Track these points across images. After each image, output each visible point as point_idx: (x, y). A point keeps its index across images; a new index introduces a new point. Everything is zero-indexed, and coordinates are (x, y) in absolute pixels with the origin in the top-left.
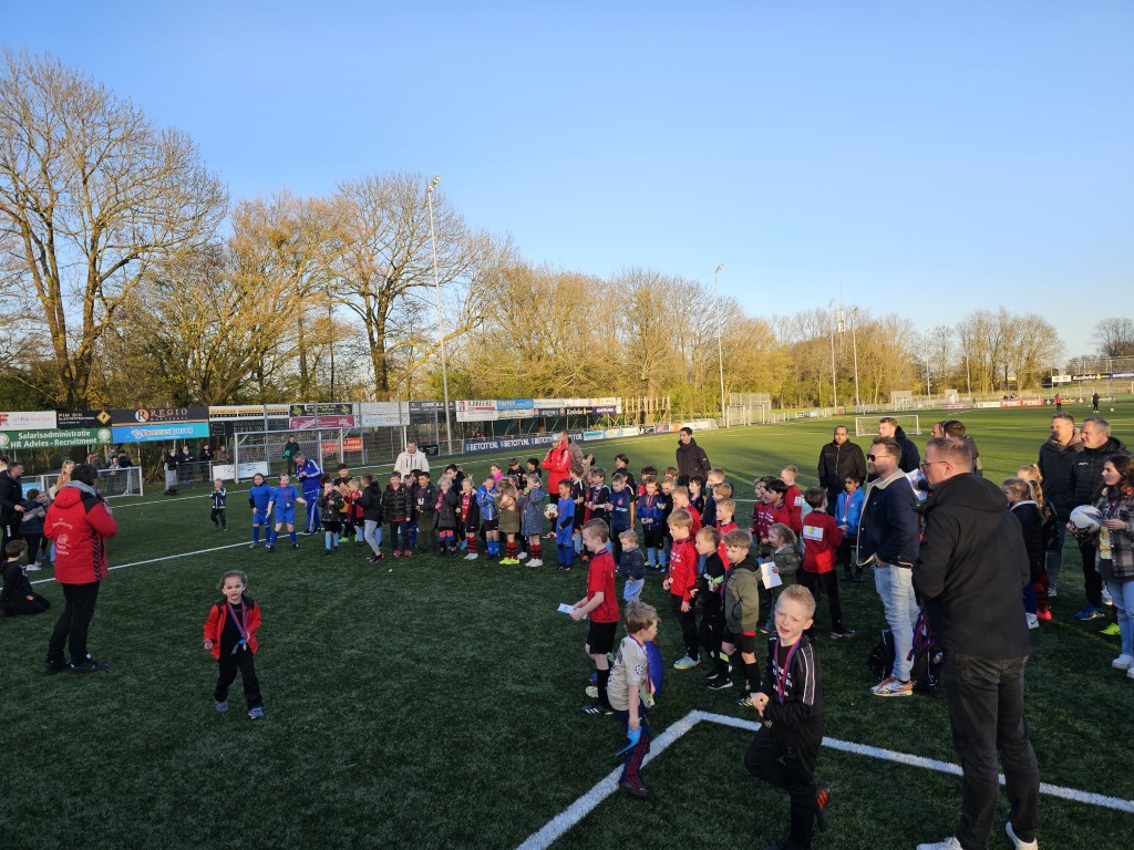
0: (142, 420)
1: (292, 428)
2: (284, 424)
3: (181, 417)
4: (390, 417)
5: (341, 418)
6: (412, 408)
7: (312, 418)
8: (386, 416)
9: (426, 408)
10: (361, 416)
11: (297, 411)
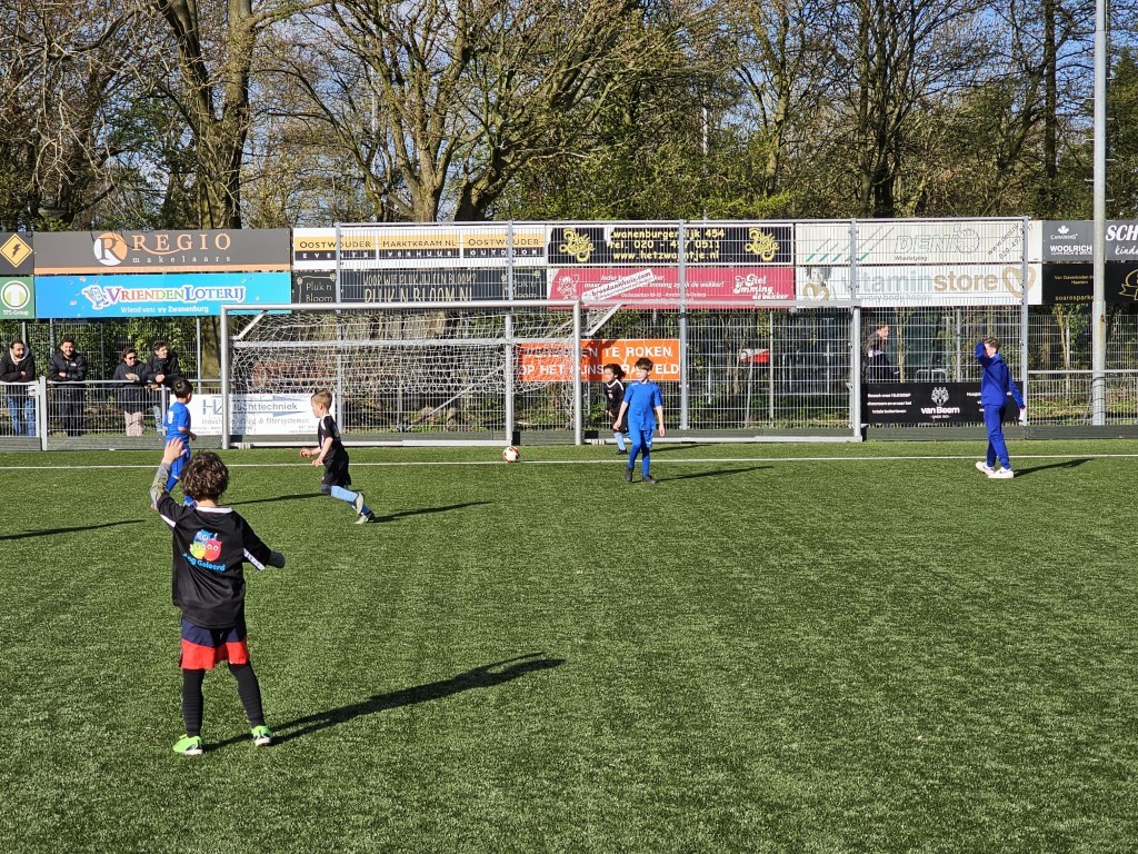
0: (111, 260)
1: (556, 295)
2: (531, 283)
3: (213, 255)
4: (952, 277)
5: (744, 272)
6: (1057, 243)
7: (633, 270)
8: (932, 272)
9: (1127, 244)
10: (826, 269)
11: (578, 246)
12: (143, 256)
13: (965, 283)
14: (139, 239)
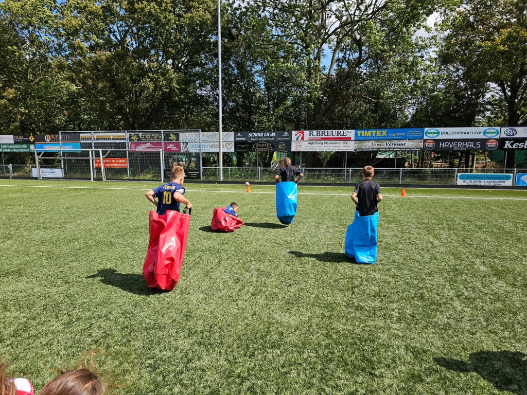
0: (48, 141)
4: (214, 145)
5: (169, 143)
6: (238, 137)
7: (146, 143)
8: (210, 144)
9: (254, 138)
10: (187, 143)
11: (134, 138)
12: (54, 139)
13: (217, 146)
14: (53, 136)
